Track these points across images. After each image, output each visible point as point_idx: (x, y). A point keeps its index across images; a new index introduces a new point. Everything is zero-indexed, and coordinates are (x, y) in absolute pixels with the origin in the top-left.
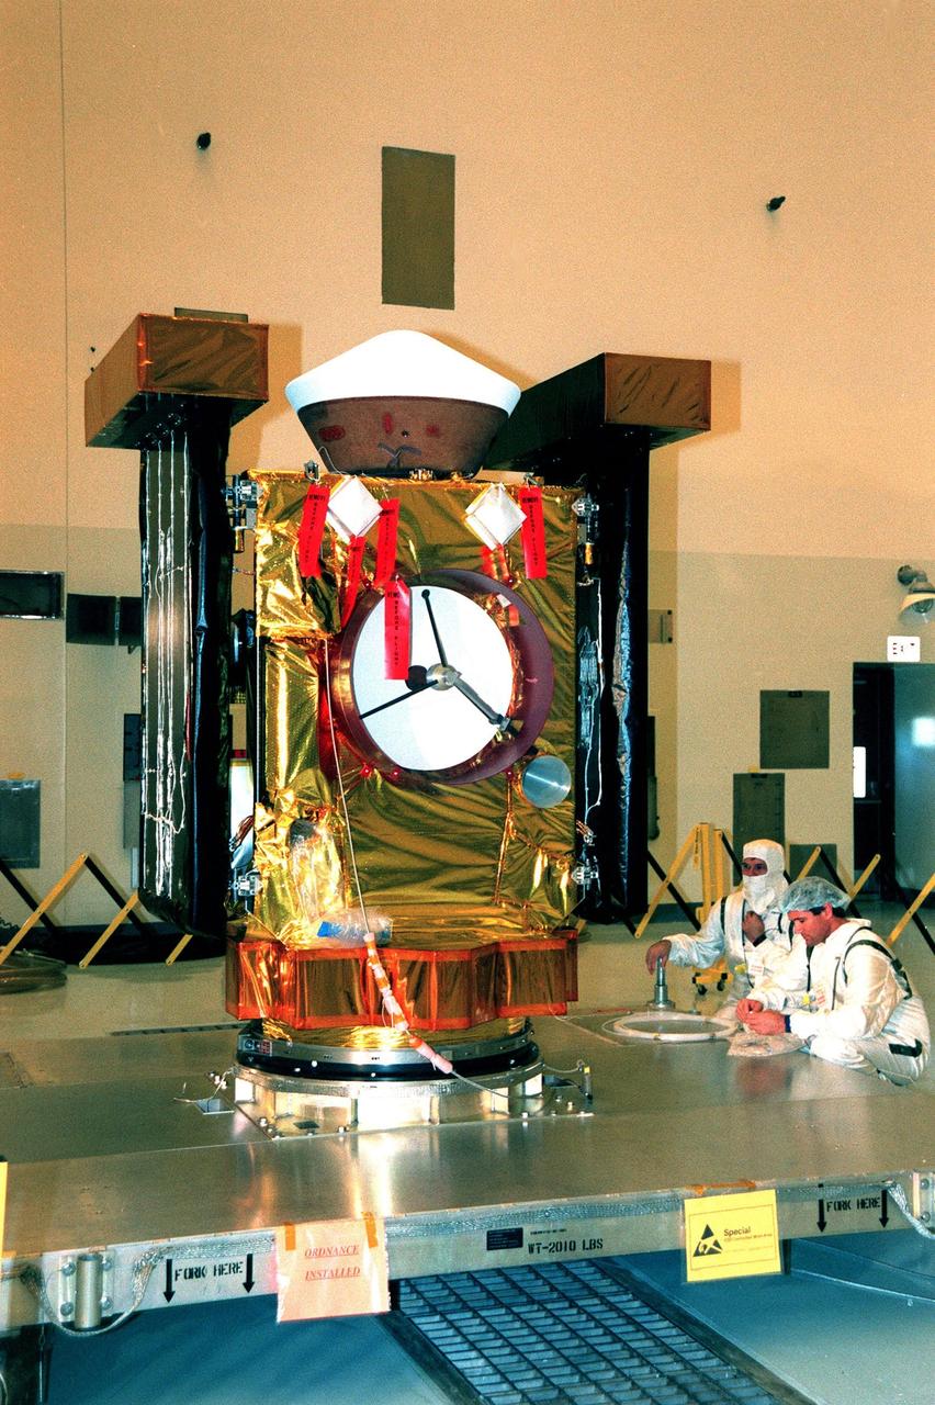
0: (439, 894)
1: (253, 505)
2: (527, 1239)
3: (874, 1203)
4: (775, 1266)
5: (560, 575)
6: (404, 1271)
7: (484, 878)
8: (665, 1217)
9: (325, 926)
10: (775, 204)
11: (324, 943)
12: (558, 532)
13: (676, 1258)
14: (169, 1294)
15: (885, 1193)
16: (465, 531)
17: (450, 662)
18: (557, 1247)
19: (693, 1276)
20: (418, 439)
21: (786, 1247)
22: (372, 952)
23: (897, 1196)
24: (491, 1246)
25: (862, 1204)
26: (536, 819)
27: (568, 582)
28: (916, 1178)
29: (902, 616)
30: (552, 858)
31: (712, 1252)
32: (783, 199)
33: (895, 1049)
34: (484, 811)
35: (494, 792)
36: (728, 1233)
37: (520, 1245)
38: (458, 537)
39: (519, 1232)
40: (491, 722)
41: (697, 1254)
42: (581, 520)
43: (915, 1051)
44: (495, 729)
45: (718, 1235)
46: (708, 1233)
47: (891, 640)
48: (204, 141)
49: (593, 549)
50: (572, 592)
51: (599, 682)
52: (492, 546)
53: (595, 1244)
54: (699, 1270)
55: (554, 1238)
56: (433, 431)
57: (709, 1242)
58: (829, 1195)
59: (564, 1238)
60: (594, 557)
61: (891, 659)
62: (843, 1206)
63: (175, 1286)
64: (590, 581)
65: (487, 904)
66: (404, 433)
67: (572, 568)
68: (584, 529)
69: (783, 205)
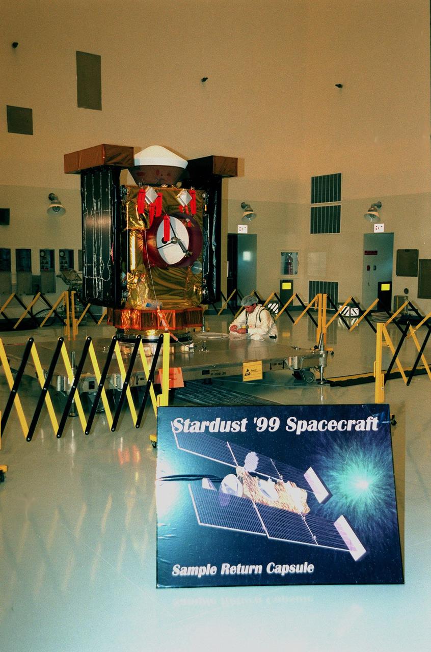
0: (170, 296)
1: (126, 194)
2: (210, 372)
3: (281, 363)
4: (261, 378)
5: (199, 213)
6: (187, 379)
7: (181, 293)
8: (239, 367)
9: (148, 304)
10: (204, 80)
11: (148, 308)
12: (199, 202)
13: (241, 376)
14: (137, 383)
15: (284, 361)
16: (177, 202)
17: (177, 236)
18: (216, 374)
19: (244, 380)
20: (165, 177)
21: (264, 374)
22: (159, 311)
23: (286, 362)
24: (203, 374)
25: (279, 364)
26: (193, 277)
27: (201, 216)
28: (290, 358)
29: (243, 219)
30: (197, 288)
31: (248, 375)
32: (207, 78)
33: (271, 337)
34: (181, 275)
35: (184, 271)
36: (252, 370)
37: (209, 374)
38: (175, 203)
39: (209, 371)
40: (184, 252)
41: (246, 375)
42: (204, 199)
43: (275, 337)
44: (184, 254)
45: (250, 371)
46: (248, 371)
47: (239, 226)
48: (15, 45)
49: (207, 206)
50: (202, 218)
51: (208, 241)
52: (183, 206)
53: (224, 373)
54: (246, 379)
55: (216, 372)
56: (169, 175)
57: (248, 373)
58: (272, 362)
59: (218, 372)
60: (207, 209)
61: (239, 232)
62: (275, 364)
63: (138, 382)
64: (206, 215)
65: (181, 299)
66: (162, 175)
67: (202, 211)
68: (205, 201)
69: (207, 80)
